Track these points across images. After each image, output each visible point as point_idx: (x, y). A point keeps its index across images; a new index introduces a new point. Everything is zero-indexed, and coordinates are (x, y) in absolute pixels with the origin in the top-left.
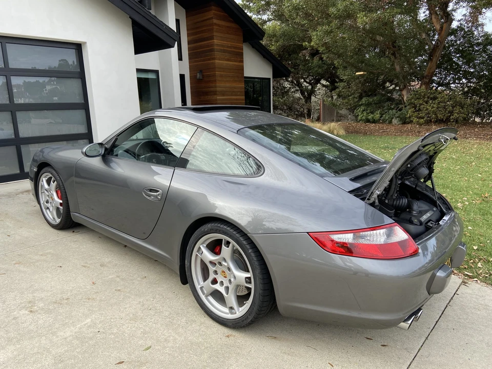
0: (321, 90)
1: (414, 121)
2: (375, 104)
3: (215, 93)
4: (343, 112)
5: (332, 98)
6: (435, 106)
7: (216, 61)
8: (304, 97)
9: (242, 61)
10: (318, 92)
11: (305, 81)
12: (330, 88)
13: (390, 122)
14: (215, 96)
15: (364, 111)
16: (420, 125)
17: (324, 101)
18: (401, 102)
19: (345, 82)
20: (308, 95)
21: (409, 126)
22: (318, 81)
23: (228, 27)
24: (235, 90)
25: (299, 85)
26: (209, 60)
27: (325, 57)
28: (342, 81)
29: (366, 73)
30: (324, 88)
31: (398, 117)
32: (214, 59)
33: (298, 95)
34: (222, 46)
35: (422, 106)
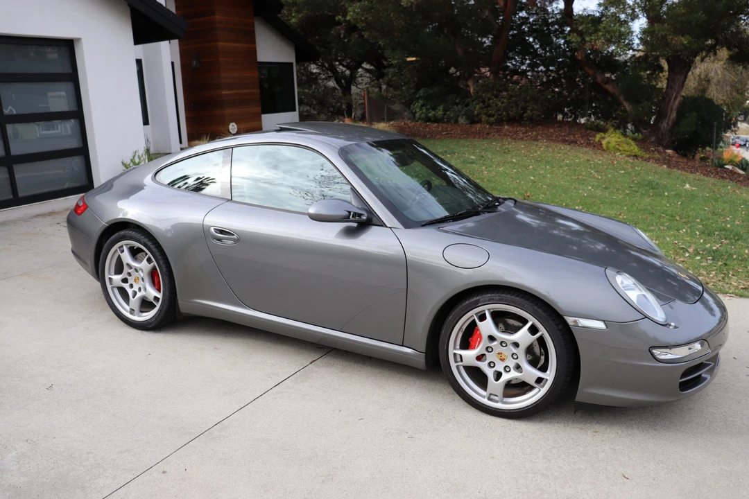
0: (364, 74)
1: (483, 119)
2: (436, 97)
3: (219, 86)
4: (397, 107)
5: (380, 88)
6: (505, 101)
7: (220, 44)
8: (341, 87)
9: (254, 42)
10: (360, 79)
11: (341, 64)
12: (376, 74)
13: (456, 122)
14: (219, 91)
15: (422, 106)
16: (491, 124)
17: (368, 92)
18: (467, 95)
19: (396, 67)
20: (347, 83)
21: (478, 126)
22: (359, 66)
24: (246, 81)
25: (333, 69)
26: (208, 42)
27: (366, 35)
28: (391, 66)
29: (418, 59)
30: (368, 75)
31: (464, 115)
32: (217, 41)
33: (332, 83)
34: (227, 23)
35: (491, 101)
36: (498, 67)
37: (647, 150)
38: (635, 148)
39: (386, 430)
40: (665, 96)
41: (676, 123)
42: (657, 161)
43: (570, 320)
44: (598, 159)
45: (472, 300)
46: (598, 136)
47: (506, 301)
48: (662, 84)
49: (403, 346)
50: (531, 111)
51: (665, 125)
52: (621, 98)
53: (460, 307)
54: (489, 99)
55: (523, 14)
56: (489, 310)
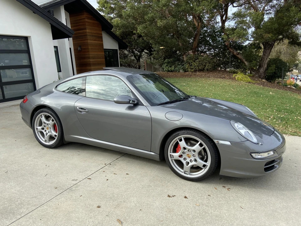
0: (144, 55)
1: (189, 70)
2: (172, 62)
3: (89, 58)
4: (157, 67)
5: (151, 59)
6: (198, 63)
7: (89, 41)
8: (136, 59)
9: (102, 41)
10: (143, 56)
11: (136, 50)
12: (149, 54)
13: (179, 72)
14: (89, 60)
15: (166, 66)
16: (192, 72)
17: (146, 61)
18: (183, 61)
20: (138, 58)
21: (187, 73)
22: (143, 51)
23: (93, 23)
24: (100, 56)
25: (133, 52)
26: (85, 40)
27: (145, 38)
28: (155, 51)
29: (164, 47)
30: (146, 54)
31: (182, 69)
32: (87, 40)
33: (133, 58)
34: (91, 33)
35: (192, 63)
36: (195, 50)
37: (254, 80)
38: (249, 79)
39: (143, 185)
40: (262, 59)
41: (267, 69)
42: (258, 84)
43: (216, 141)
44: (234, 83)
45: (176, 133)
46: (234, 75)
47: (190, 133)
48: (261, 54)
49: (151, 152)
50: (208, 66)
51: (262, 70)
52: (244, 60)
53: (172, 136)
54: (191, 63)
55: (205, 29)
56: (183, 137)
